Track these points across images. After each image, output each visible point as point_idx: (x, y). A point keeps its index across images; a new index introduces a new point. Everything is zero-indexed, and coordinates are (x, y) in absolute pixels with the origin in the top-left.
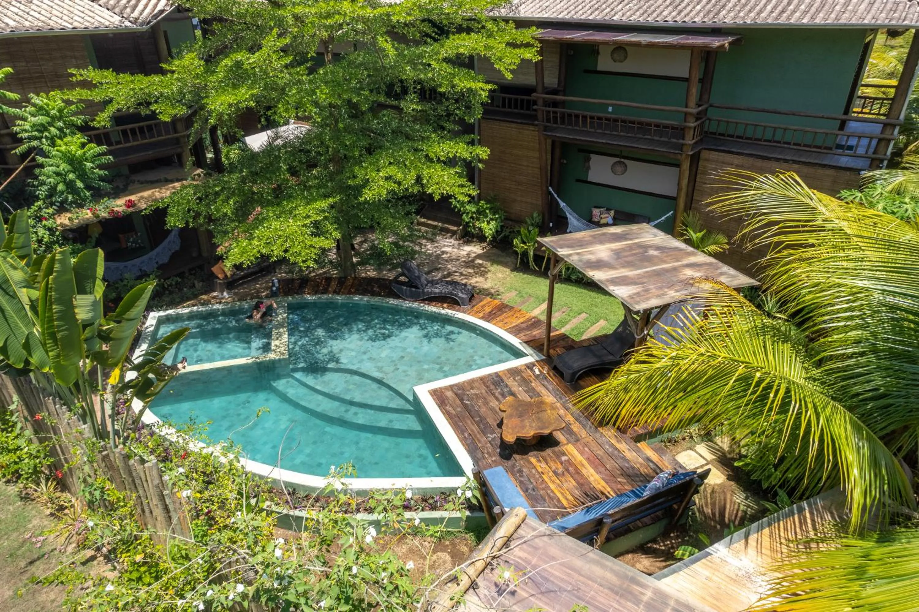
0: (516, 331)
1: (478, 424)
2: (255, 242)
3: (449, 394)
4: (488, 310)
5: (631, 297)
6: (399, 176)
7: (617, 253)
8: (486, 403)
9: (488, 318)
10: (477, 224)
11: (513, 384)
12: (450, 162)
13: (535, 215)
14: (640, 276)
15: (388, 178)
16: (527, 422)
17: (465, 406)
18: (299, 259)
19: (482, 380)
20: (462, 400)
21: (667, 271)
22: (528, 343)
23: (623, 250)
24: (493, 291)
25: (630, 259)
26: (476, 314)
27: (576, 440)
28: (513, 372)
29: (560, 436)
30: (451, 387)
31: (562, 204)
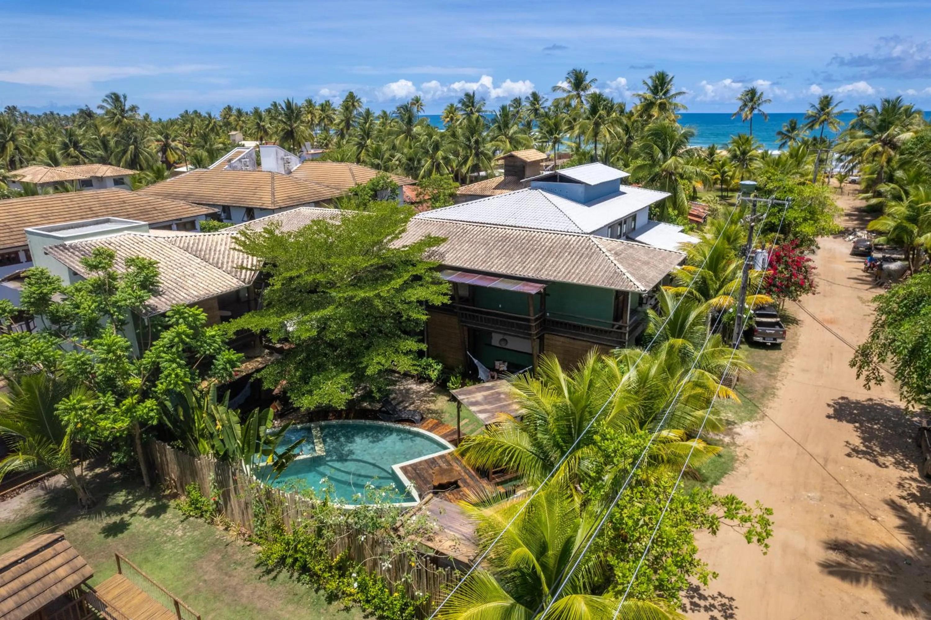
0: (444, 436)
1: (423, 481)
2: (315, 397)
3: (409, 468)
4: (430, 425)
5: (485, 419)
6: (383, 361)
7: (486, 397)
8: (427, 472)
9: (430, 430)
10: (427, 372)
11: (440, 462)
12: (408, 353)
13: (460, 367)
14: (493, 408)
15: (379, 363)
16: (444, 477)
17: (417, 474)
18: (337, 405)
19: (426, 461)
20: (415, 471)
21: (505, 405)
22: (450, 442)
23: (489, 395)
24: (439, 411)
25: (490, 400)
26: (424, 428)
27: (467, 485)
28: (442, 457)
29: (460, 483)
30: (410, 465)
31: (476, 361)
